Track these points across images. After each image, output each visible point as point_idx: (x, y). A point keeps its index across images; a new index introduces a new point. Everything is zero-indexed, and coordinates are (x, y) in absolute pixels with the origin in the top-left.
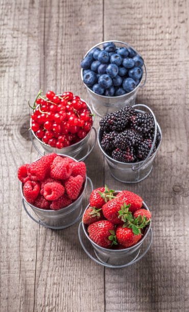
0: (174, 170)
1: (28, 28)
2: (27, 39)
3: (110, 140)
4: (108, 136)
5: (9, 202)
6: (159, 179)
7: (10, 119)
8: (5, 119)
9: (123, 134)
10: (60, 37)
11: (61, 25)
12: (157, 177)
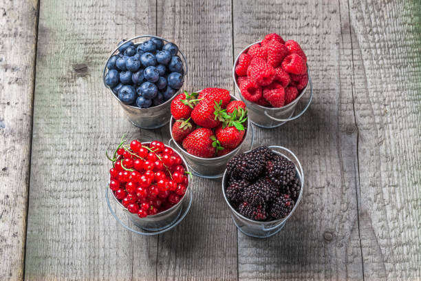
0: (325, 211)
1: (136, 11)
2: (134, 28)
3: (237, 190)
4: (236, 185)
5: (118, 247)
6: (305, 223)
7: (115, 136)
8: (109, 136)
9: (255, 188)
10: (177, 26)
11: (177, 10)
12: (304, 221)
